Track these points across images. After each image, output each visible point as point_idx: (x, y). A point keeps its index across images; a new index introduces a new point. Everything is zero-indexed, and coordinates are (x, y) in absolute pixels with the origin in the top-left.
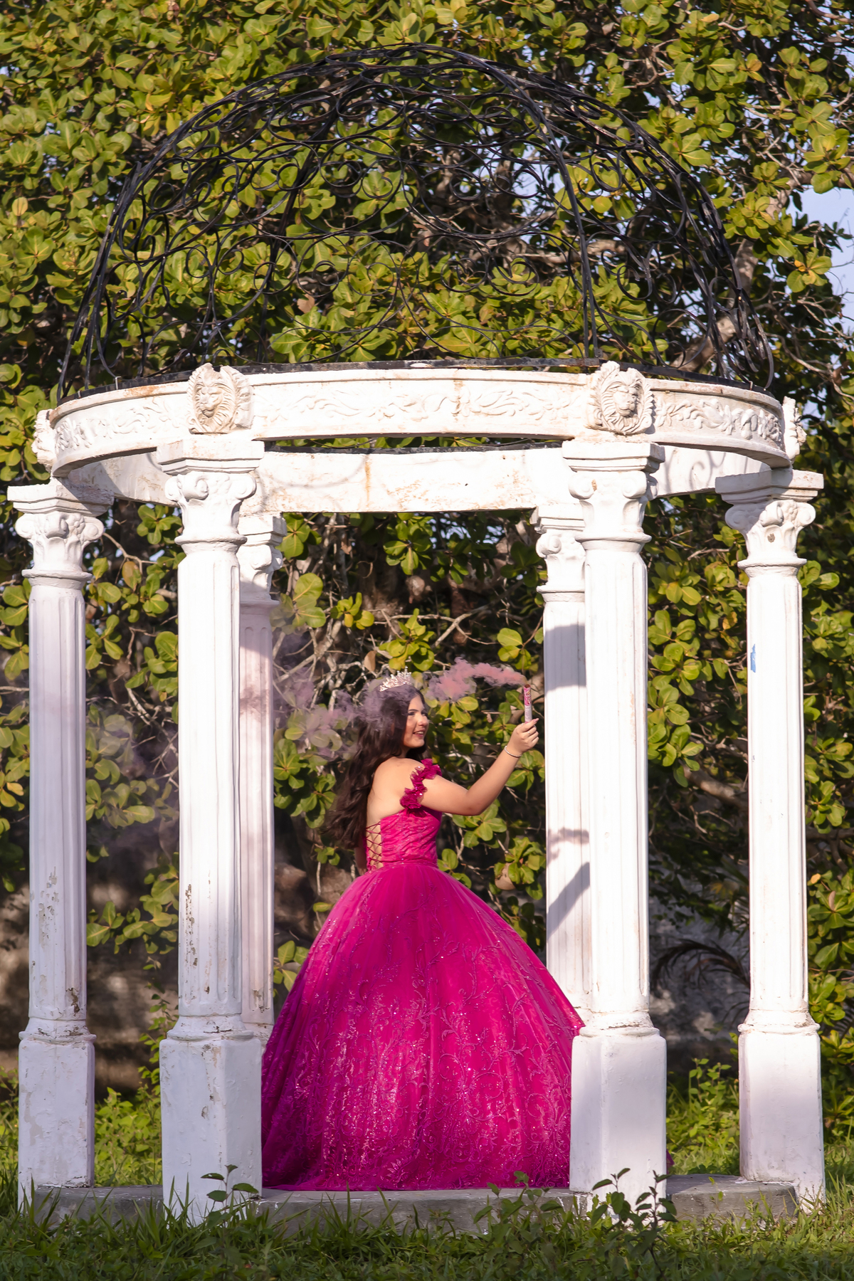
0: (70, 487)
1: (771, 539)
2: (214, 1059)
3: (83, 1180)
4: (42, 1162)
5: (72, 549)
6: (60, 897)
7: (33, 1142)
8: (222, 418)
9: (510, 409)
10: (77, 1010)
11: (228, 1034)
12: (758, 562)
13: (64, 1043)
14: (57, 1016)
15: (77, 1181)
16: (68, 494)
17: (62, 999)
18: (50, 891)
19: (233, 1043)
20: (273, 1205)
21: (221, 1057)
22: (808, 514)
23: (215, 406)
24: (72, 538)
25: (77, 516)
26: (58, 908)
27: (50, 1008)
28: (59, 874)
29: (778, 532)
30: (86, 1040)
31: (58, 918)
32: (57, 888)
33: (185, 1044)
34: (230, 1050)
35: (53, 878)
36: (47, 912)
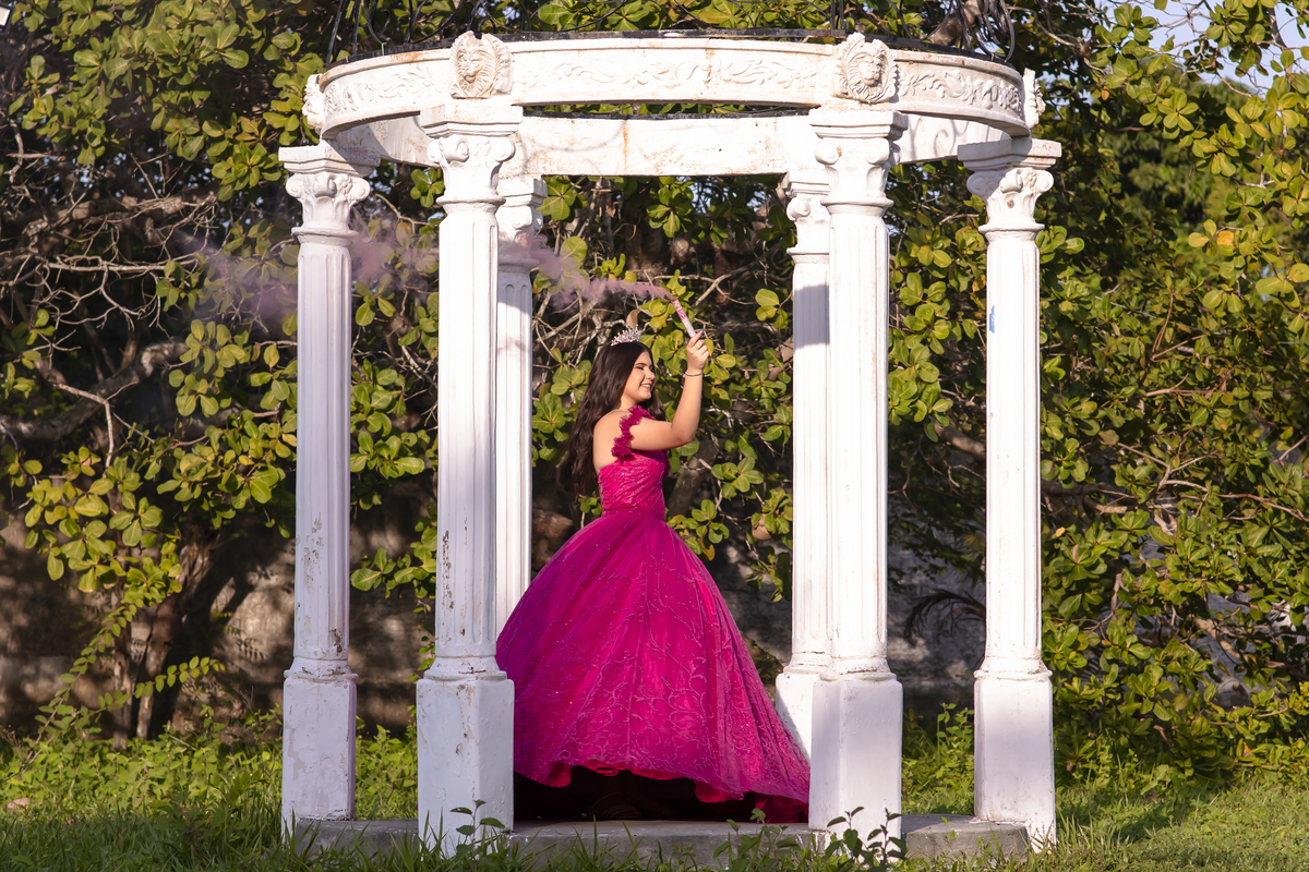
0: (338, 149)
1: (1011, 204)
2: (469, 698)
3: (344, 813)
4: (304, 795)
5: (340, 208)
6: (325, 541)
7: (296, 777)
8: (483, 84)
9: (759, 78)
10: (340, 650)
11: (482, 675)
12: (998, 227)
13: (326, 681)
14: (320, 655)
15: (338, 814)
16: (336, 155)
17: (323, 641)
18: (315, 536)
19: (487, 683)
20: (523, 839)
21: (475, 697)
22: (1046, 181)
23: (476, 72)
24: (340, 198)
25: (345, 176)
26: (323, 552)
27: (314, 648)
28: (324, 520)
29: (1017, 198)
30: (348, 678)
31: (323, 563)
32: (322, 532)
33: (441, 683)
34: (484, 690)
35: (318, 524)
36: (312, 556)
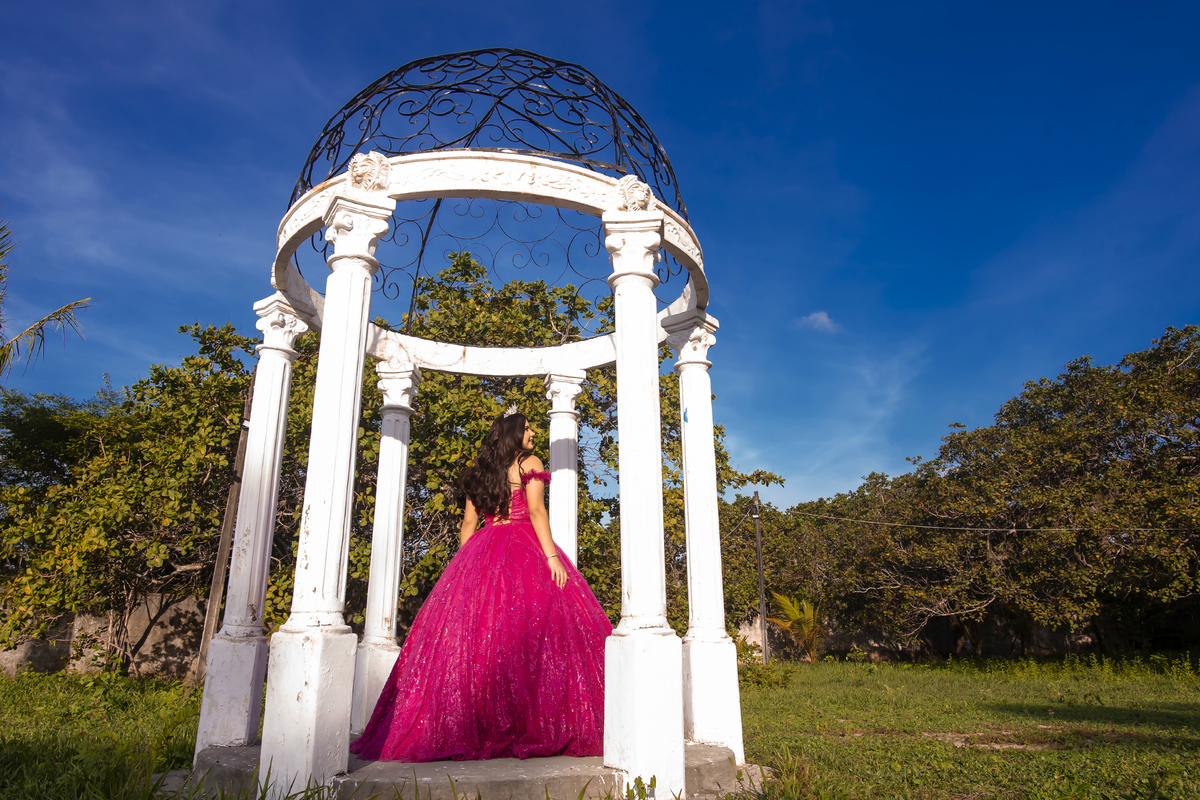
0: (288, 297)
1: (695, 349)
2: (312, 649)
3: (242, 741)
4: (214, 727)
5: (287, 335)
6: (252, 543)
7: (210, 713)
10: (254, 619)
11: (327, 628)
12: (688, 360)
13: (241, 641)
14: (239, 622)
15: (237, 742)
16: (284, 300)
17: (244, 612)
18: (245, 539)
21: (319, 646)
22: (712, 340)
24: (287, 328)
25: (292, 316)
26: (249, 551)
27: (235, 617)
28: (253, 529)
29: (699, 346)
30: (258, 640)
31: (249, 557)
32: (249, 537)
33: (290, 635)
34: (327, 642)
35: (248, 531)
36: (242, 553)
